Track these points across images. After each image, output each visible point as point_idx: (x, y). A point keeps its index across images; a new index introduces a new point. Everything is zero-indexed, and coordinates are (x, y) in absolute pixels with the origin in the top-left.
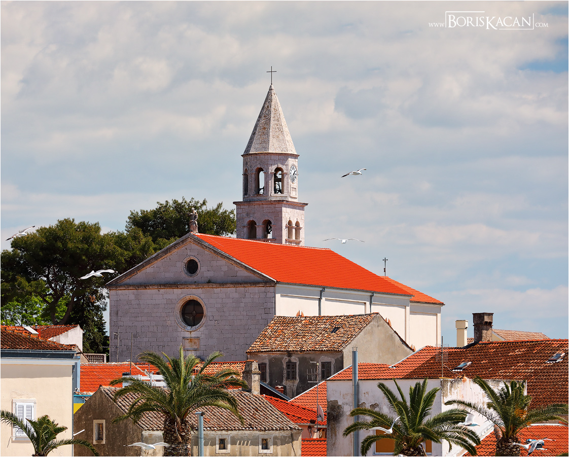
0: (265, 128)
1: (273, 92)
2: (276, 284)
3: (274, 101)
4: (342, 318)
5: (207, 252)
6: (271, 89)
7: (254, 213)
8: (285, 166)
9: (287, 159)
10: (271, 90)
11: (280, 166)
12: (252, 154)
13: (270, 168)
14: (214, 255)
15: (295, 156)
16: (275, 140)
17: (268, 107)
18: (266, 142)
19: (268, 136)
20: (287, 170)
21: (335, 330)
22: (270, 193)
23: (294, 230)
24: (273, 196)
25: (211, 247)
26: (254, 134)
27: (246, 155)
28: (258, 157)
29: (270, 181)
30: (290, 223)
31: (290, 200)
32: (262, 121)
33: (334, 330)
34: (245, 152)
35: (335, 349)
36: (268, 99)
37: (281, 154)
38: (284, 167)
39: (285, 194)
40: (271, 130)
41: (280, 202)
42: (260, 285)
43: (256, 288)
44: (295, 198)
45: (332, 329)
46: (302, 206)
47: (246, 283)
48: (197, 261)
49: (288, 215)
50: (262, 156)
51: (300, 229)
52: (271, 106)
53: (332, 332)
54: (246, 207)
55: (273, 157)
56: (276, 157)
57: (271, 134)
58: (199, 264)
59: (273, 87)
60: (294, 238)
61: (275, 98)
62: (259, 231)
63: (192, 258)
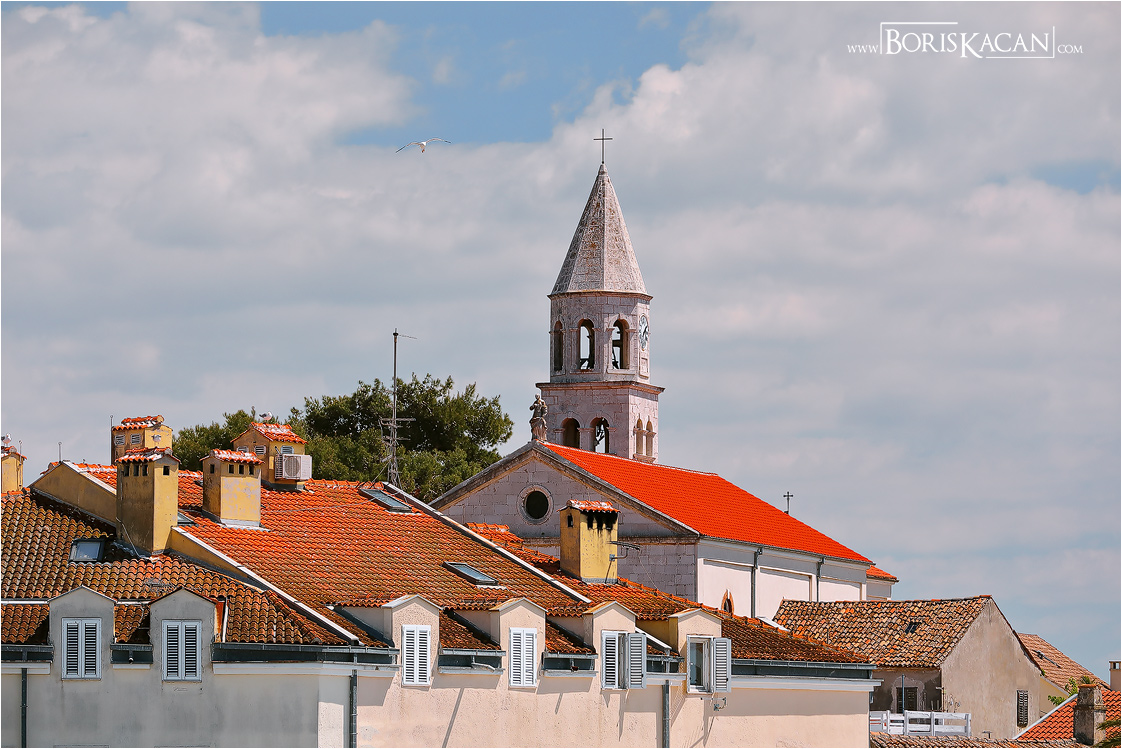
0: (593, 246)
1: (606, 177)
2: (699, 539)
3: (608, 194)
4: (919, 605)
5: (565, 477)
6: (601, 172)
7: (575, 405)
8: (630, 317)
9: (635, 304)
10: (603, 173)
11: (623, 317)
12: (572, 293)
13: (606, 320)
14: (580, 483)
15: (646, 299)
16: (612, 269)
17: (598, 205)
18: (597, 271)
19: (602, 260)
20: (635, 324)
21: (913, 627)
22: (605, 367)
23: (644, 437)
24: (613, 374)
25: (575, 468)
26: (572, 254)
27: (559, 294)
28: (583, 299)
29: (606, 345)
30: (639, 423)
31: (639, 380)
32: (588, 232)
33: (909, 628)
34: (555, 289)
35: (927, 664)
36: (597, 191)
37: (626, 294)
38: (629, 320)
39: (631, 370)
40: (605, 250)
41: (625, 384)
42: (668, 541)
43: (661, 547)
44: (646, 378)
45: (906, 627)
46: (653, 393)
47: (642, 537)
48: (547, 494)
49: (639, 409)
50: (591, 298)
51: (653, 435)
52: (603, 205)
53: (907, 632)
54: (560, 393)
55: (610, 299)
56: (617, 300)
57: (606, 256)
58: (550, 500)
59: (605, 169)
60: (644, 454)
61: (610, 189)
62: (584, 438)
63: (537, 488)
